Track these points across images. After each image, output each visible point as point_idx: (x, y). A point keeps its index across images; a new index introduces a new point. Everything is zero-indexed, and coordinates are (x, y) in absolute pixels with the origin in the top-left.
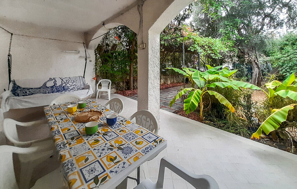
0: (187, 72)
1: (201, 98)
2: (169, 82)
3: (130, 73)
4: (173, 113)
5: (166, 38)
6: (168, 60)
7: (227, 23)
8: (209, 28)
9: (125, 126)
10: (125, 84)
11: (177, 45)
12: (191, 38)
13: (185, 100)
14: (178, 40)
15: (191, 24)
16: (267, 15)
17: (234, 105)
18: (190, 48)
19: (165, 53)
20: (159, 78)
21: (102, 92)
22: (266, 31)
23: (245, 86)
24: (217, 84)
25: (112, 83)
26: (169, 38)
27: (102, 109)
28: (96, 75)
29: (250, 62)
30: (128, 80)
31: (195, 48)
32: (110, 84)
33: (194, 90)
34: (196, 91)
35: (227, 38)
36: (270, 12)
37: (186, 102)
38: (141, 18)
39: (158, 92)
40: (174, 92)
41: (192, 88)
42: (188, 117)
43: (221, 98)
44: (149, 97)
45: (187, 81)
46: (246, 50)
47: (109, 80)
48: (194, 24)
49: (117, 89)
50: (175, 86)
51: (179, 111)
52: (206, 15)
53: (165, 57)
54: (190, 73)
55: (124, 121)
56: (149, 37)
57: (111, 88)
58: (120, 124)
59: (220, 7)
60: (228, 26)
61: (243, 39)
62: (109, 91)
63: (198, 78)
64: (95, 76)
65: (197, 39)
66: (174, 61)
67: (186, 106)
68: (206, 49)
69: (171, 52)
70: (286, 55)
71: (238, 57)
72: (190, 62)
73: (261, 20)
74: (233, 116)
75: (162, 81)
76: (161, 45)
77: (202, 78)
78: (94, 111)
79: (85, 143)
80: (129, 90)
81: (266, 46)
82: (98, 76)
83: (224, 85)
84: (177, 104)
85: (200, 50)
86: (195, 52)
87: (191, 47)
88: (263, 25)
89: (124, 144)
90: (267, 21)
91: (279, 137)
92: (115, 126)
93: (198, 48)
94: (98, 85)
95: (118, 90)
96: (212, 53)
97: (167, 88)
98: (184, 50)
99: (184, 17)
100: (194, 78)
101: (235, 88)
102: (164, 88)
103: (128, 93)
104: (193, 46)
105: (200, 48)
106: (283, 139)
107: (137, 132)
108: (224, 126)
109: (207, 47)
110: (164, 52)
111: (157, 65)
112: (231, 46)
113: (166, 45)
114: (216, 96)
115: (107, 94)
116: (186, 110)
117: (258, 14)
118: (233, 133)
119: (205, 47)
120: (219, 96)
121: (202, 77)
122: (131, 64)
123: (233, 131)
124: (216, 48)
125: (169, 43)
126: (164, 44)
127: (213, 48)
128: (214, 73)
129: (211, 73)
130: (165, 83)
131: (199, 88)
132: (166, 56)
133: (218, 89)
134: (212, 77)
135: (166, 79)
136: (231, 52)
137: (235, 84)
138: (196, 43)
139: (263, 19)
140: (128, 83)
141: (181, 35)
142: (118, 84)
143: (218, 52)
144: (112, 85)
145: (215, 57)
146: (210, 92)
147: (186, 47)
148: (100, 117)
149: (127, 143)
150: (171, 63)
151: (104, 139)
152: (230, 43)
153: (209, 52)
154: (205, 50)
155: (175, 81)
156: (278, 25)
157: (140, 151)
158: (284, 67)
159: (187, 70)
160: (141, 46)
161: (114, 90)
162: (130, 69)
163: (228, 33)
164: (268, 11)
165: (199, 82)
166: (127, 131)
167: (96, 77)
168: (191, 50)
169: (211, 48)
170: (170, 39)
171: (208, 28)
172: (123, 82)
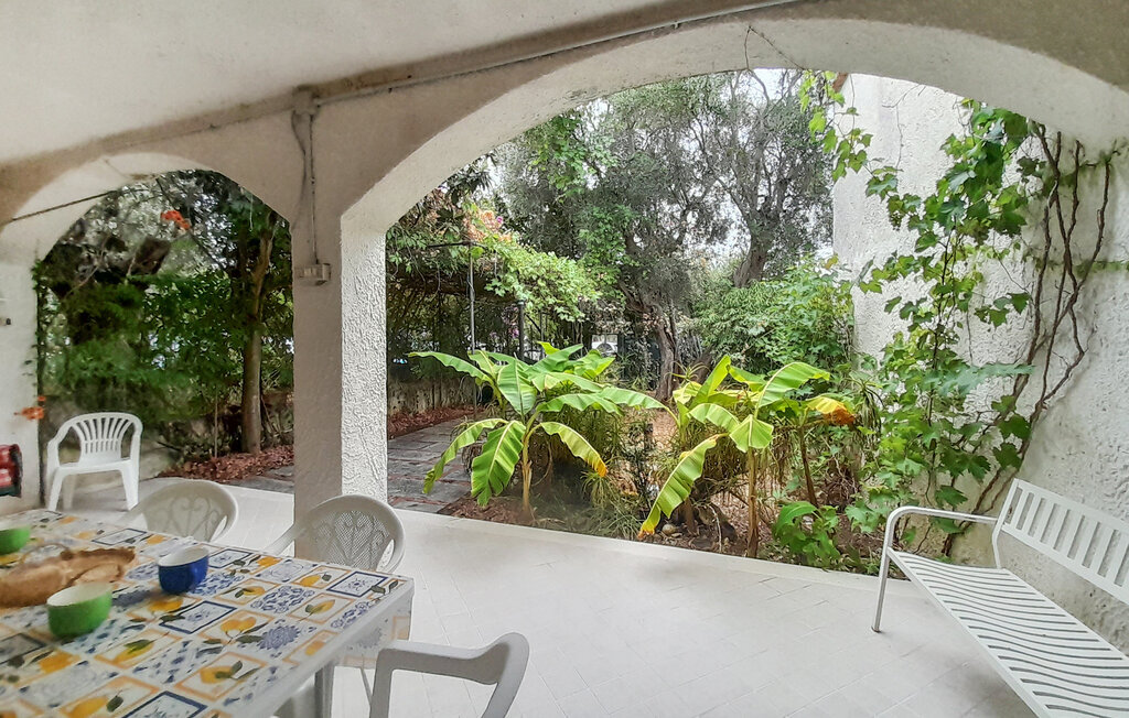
0: (485, 365)
1: (525, 447)
2: (422, 407)
3: (246, 376)
4: (438, 513)
5: (407, 241)
6: (418, 321)
7: (599, 212)
8: (552, 220)
9: (259, 576)
10: (218, 428)
11: (451, 269)
12: (495, 252)
13: (475, 461)
14: (454, 254)
15: (497, 198)
16: (691, 205)
17: (606, 456)
18: (493, 284)
19: (407, 293)
20: (385, 391)
21: (82, 480)
22: (690, 247)
23: (631, 400)
24: (566, 399)
25: (145, 426)
26: (421, 244)
27: (127, 541)
28: (40, 392)
29: (655, 333)
30: (233, 409)
31: (510, 284)
32: (137, 436)
33: (504, 424)
34: (508, 428)
35: (599, 258)
36: (698, 194)
37: (477, 468)
38: (309, 167)
39: (382, 441)
40: (440, 442)
41: (497, 421)
42: (488, 515)
43: (575, 440)
44: (344, 465)
45: (487, 398)
46: (646, 298)
47: (124, 416)
48: (507, 201)
49: (174, 457)
50: (446, 419)
51: (460, 506)
52: (542, 175)
53: (406, 311)
54: (492, 369)
55: (247, 562)
56: (343, 243)
57: (143, 454)
58: (234, 572)
59: (580, 162)
60: (601, 224)
61: (637, 265)
62: (131, 469)
63: (515, 386)
64: (36, 399)
65: (515, 258)
66: (441, 326)
67: (480, 478)
68: (542, 291)
69: (428, 293)
70: (725, 316)
71: (629, 316)
72: (498, 330)
73: (678, 215)
74: (606, 488)
75: (395, 402)
76: (390, 266)
77: (527, 383)
78: (85, 554)
79: (85, 663)
80: (241, 452)
81: (689, 288)
82: (53, 398)
83: (582, 403)
84: (451, 482)
85: (523, 294)
86: (510, 297)
87: (495, 282)
88: (683, 231)
89: (263, 625)
90: (691, 219)
91: (700, 522)
92: (210, 585)
93: (516, 285)
94: (53, 445)
95: (182, 459)
96: (560, 305)
97: (414, 429)
98: (472, 290)
99: (469, 180)
100: (502, 385)
101: (611, 408)
102: (403, 430)
103: (236, 467)
104: (501, 277)
105: (522, 288)
106: (706, 527)
107: (306, 581)
108: (585, 523)
109: (543, 284)
110: (403, 290)
111: (376, 344)
112: (609, 282)
113: (409, 269)
114: (563, 435)
115: (115, 483)
116: (479, 492)
117: (674, 199)
118: (605, 535)
119: (539, 282)
120: (569, 436)
121: (529, 380)
122: (251, 336)
123: (607, 531)
124: (569, 290)
125: (419, 260)
126: (403, 265)
127: (561, 289)
128: (561, 368)
129: (554, 367)
130: (405, 410)
131: (518, 418)
132: (408, 307)
133: (568, 416)
134: (552, 380)
135: (411, 396)
136: (609, 302)
137: (609, 397)
138: (512, 269)
139: (684, 214)
140: (234, 422)
141: (462, 237)
142: (181, 430)
143: (575, 300)
144: (143, 437)
145: (566, 316)
146: (549, 428)
147: (482, 279)
148: (129, 568)
149: (273, 618)
150: (429, 334)
151: (172, 631)
152: (608, 277)
153: (551, 301)
154: (538, 294)
155: (446, 401)
156: (714, 233)
157: (327, 626)
158: (720, 346)
159: (482, 357)
160: (307, 272)
161: (160, 462)
162: (246, 363)
163: (601, 245)
164: (695, 191)
165: (519, 396)
166: (266, 587)
167: (40, 403)
168: (497, 292)
169: (556, 287)
170: (424, 247)
171: (550, 220)
172: (209, 421)
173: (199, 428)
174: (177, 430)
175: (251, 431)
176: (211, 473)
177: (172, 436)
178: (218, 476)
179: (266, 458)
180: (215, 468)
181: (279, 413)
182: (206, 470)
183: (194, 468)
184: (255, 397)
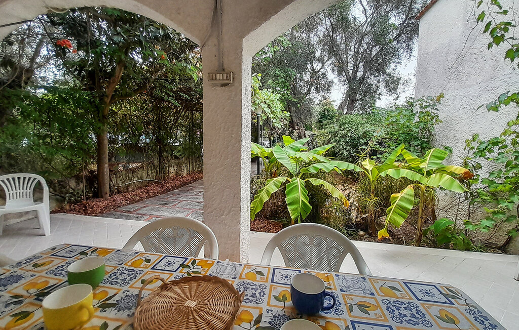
173: (73, 183)
174: (60, 185)
175: (104, 184)
176: (84, 210)
177: (57, 188)
178: (89, 212)
179: (114, 201)
180: (86, 207)
181: (116, 175)
182: (80, 209)
183: (72, 207)
184: (106, 165)
